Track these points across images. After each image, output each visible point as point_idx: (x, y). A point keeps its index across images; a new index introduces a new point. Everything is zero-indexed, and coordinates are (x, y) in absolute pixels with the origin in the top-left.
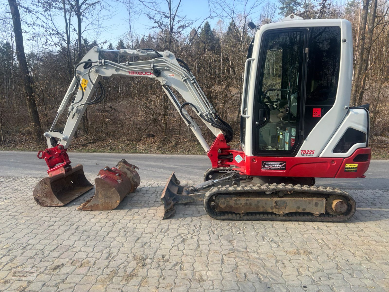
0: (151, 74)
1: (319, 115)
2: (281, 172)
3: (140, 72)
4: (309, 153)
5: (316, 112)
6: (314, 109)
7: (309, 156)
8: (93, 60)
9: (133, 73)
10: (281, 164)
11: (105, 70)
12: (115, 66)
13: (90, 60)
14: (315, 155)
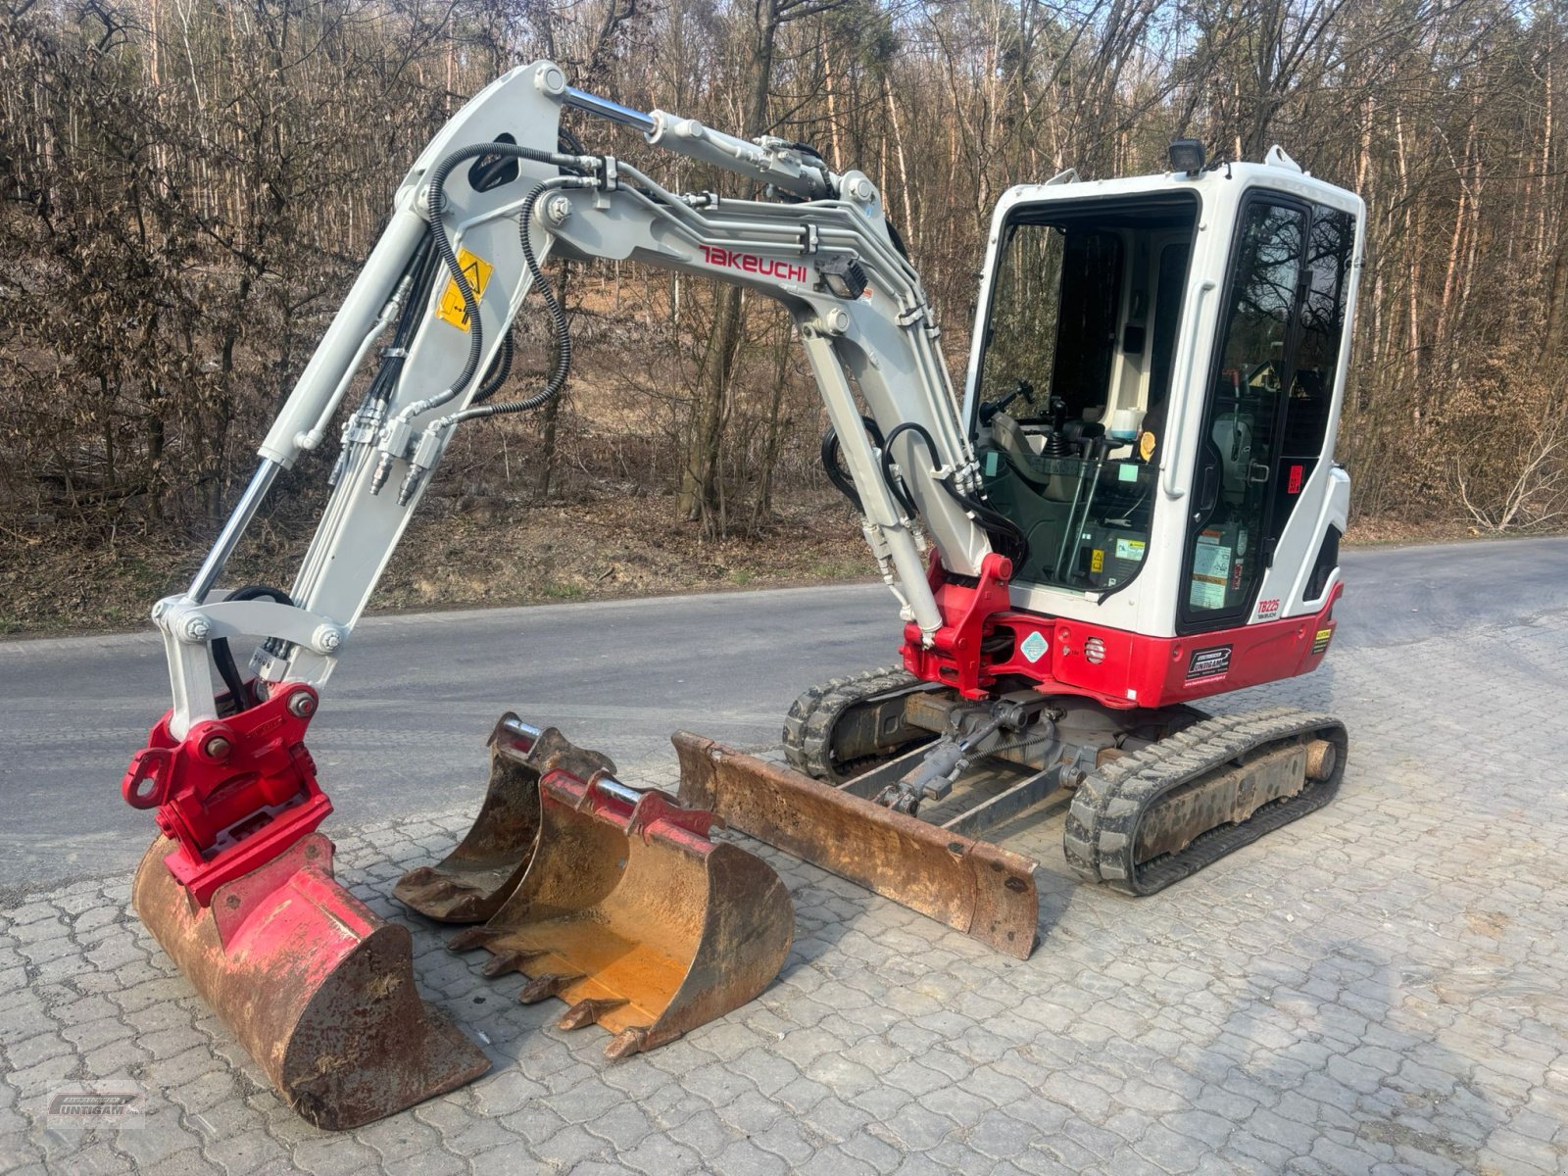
0: (791, 272)
1: (1298, 488)
2: (1221, 681)
3: (751, 260)
4: (1270, 608)
6: (1293, 468)
8: (523, 142)
9: (721, 255)
10: (1223, 655)
11: (603, 217)
12: (658, 207)
13: (506, 138)
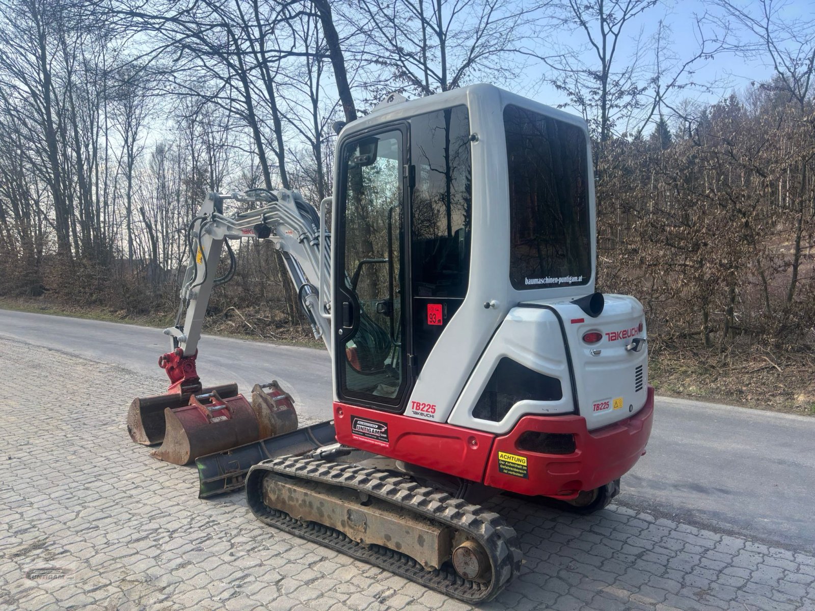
1: (439, 321)
2: (383, 447)
4: (425, 409)
5: (434, 313)
6: (430, 306)
7: (426, 418)
9: (246, 231)
10: (380, 427)
11: (217, 228)
12: (225, 222)
14: (437, 417)
